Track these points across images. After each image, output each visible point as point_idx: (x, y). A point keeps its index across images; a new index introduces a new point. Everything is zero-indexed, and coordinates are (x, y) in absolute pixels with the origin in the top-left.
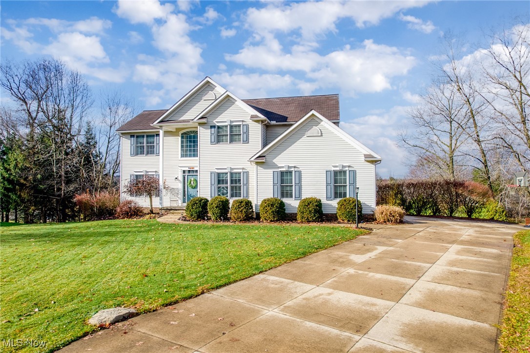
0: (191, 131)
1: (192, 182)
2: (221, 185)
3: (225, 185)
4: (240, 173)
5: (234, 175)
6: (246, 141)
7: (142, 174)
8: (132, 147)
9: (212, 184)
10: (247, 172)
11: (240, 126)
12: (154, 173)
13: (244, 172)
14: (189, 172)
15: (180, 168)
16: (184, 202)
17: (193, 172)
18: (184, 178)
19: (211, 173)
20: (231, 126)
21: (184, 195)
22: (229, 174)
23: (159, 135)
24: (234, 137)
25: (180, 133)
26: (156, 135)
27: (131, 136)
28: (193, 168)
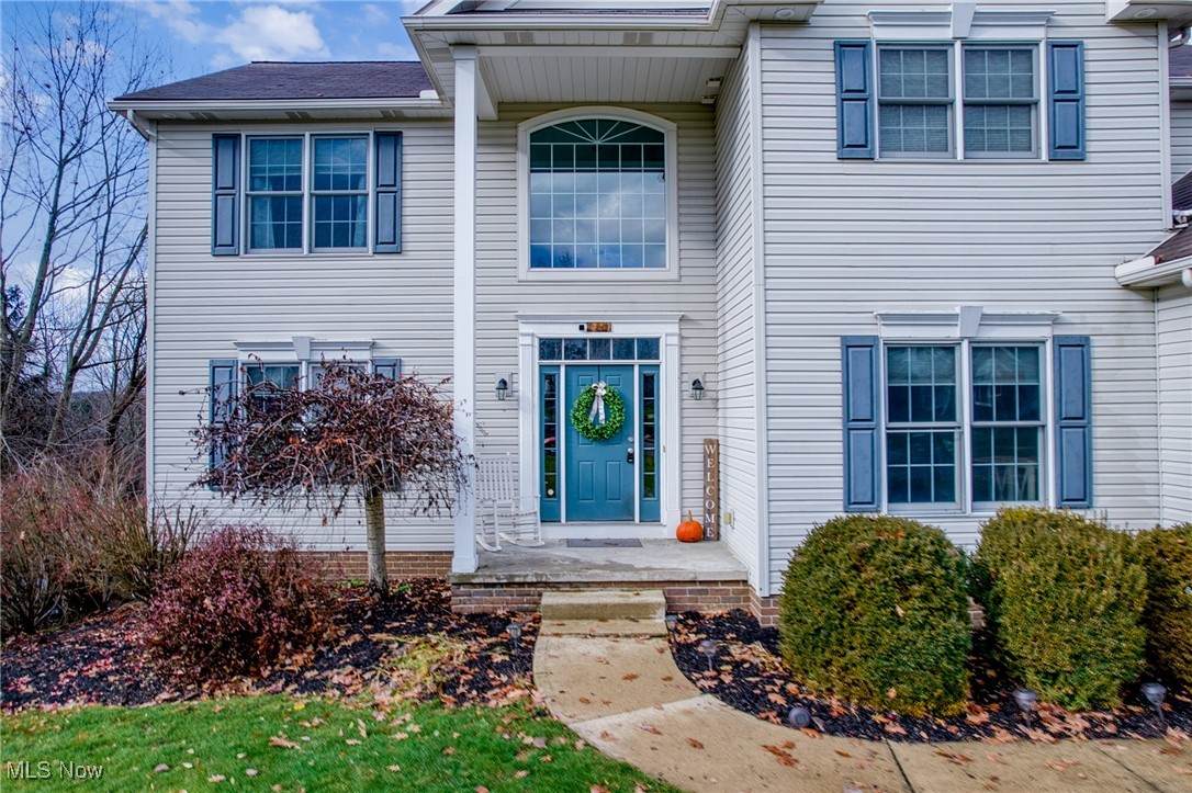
0: (589, 124)
1: (598, 406)
2: (910, 426)
3: (933, 425)
4: (1030, 351)
5: (991, 365)
6: (1069, 149)
7: (291, 357)
8: (225, 203)
9: (853, 423)
10: (1082, 344)
11: (1024, 51)
12: (365, 355)
13: (1061, 344)
14: (575, 349)
15: (524, 328)
16: (548, 515)
17: (599, 346)
18: (549, 380)
19: (849, 344)
20: (973, 51)
21: (549, 481)
22: (964, 356)
23: (397, 136)
24: (987, 121)
25: (525, 131)
26: (379, 136)
27: (217, 138)
28: (605, 328)
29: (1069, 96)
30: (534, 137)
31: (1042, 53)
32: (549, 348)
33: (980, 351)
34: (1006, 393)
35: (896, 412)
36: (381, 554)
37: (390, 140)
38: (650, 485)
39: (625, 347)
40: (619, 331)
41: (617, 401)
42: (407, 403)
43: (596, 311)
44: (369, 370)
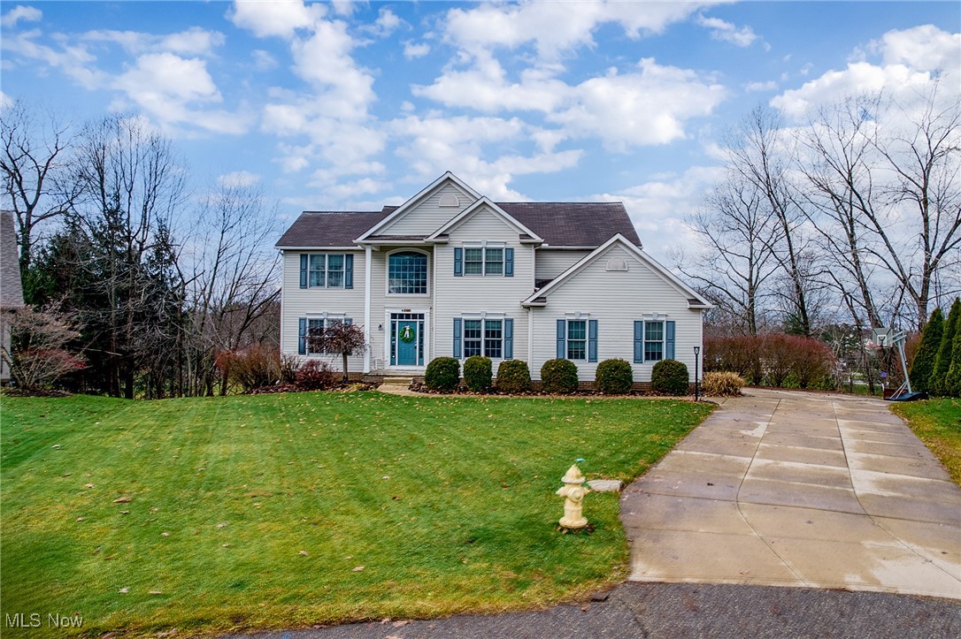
1: (407, 332)
2: (470, 339)
3: (475, 339)
4: (500, 322)
5: (490, 325)
6: (510, 273)
7: (322, 317)
8: (304, 273)
9: (456, 338)
10: (512, 320)
11: (501, 250)
12: (342, 317)
13: (506, 320)
14: (401, 316)
15: (387, 310)
16: (393, 363)
17: (408, 316)
18: (393, 326)
19: (455, 320)
20: (487, 250)
21: (393, 353)
22: (483, 323)
23: (352, 255)
24: (491, 267)
25: (387, 255)
26: (347, 255)
27: (301, 255)
28: (409, 311)
29: (511, 261)
30: (390, 256)
31: (504, 250)
32: (394, 316)
33: (487, 322)
34: (493, 332)
35: (467, 336)
36: (347, 373)
37: (350, 257)
38: (421, 356)
39: (415, 316)
40: (413, 312)
41: (412, 331)
42: (354, 331)
43: (408, 307)
44: (343, 322)
